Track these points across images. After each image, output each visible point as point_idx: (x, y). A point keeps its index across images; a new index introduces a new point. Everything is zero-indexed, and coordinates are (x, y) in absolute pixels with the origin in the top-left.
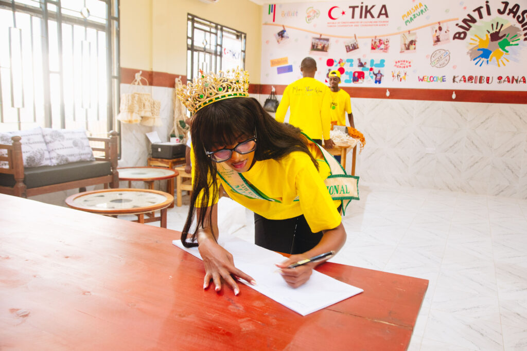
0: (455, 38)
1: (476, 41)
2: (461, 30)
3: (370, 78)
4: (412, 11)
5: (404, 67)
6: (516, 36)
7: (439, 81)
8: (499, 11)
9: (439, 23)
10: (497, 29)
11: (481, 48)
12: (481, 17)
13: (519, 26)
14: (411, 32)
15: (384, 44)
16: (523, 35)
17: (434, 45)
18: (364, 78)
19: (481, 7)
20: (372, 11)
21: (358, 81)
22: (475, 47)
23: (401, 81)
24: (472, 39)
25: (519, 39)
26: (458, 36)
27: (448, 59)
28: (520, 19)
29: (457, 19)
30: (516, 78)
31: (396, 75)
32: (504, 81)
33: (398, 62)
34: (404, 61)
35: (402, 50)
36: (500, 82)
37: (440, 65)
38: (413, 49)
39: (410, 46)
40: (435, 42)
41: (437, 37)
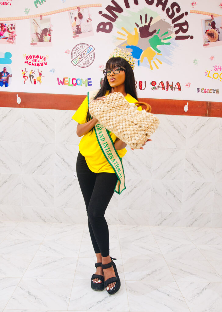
0: (99, 30)
1: (125, 35)
2: (106, 20)
5: (38, 65)
6: (167, 33)
7: (84, 86)
9: (78, 8)
10: (146, 22)
11: (130, 44)
12: (127, 6)
13: (169, 21)
14: (43, 17)
15: (8, 31)
16: (174, 33)
17: (74, 37)
22: (123, 43)
23: (35, 83)
24: (118, 33)
25: (170, 37)
26: (102, 28)
27: (92, 57)
28: (170, 13)
29: (100, 6)
30: (170, 84)
31: (27, 75)
32: (158, 87)
33: (29, 57)
34: (37, 56)
35: (33, 41)
36: (154, 88)
37: (84, 64)
38: (47, 41)
39: (43, 36)
40: (75, 33)
41: (78, 26)
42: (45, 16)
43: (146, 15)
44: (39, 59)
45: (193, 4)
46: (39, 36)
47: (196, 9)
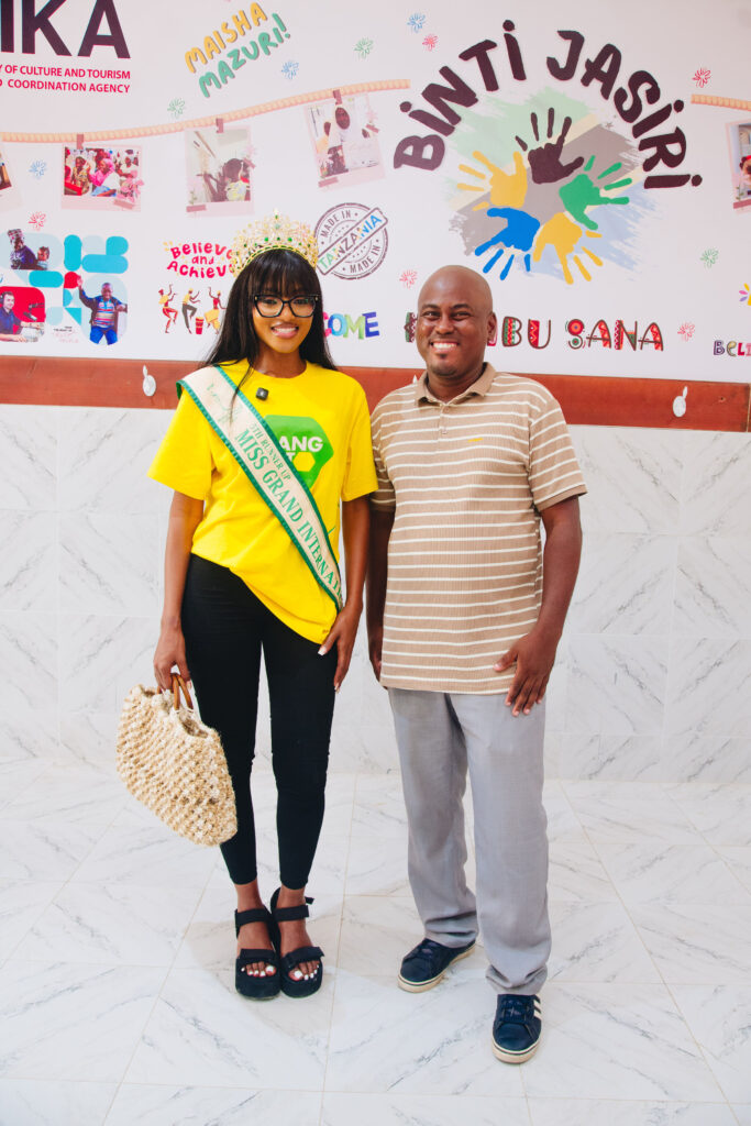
0: (400, 159)
1: (482, 176)
2: (424, 131)
3: (68, 320)
4: (225, 37)
5: (210, 274)
6: (617, 167)
7: (353, 336)
8: (552, 64)
9: (336, 94)
10: (550, 134)
11: (500, 204)
12: (491, 83)
13: (625, 129)
14: (225, 125)
15: (118, 170)
16: (640, 167)
17: (321, 184)
18: (41, 317)
19: (490, 45)
20: (53, 19)
21: (16, 330)
22: (478, 201)
23: (199, 331)
24: (462, 168)
25: (628, 181)
26: (411, 154)
27: (381, 244)
28: (627, 105)
29: (405, 85)
30: (629, 327)
31: (176, 305)
32: (591, 338)
33: (181, 250)
34: (206, 247)
35: (195, 199)
36: (575, 342)
37: (353, 269)
38: (239, 199)
39: (225, 185)
40: (325, 172)
41: (334, 151)
42: (231, 120)
43: (551, 113)
44: (213, 253)
45: (701, 77)
46: (214, 184)
47: (708, 90)
